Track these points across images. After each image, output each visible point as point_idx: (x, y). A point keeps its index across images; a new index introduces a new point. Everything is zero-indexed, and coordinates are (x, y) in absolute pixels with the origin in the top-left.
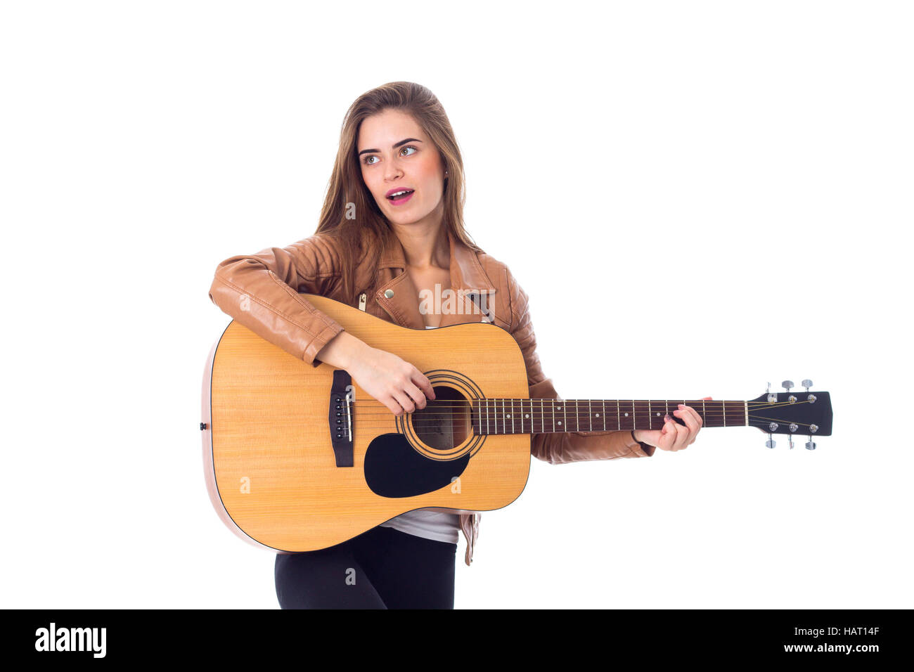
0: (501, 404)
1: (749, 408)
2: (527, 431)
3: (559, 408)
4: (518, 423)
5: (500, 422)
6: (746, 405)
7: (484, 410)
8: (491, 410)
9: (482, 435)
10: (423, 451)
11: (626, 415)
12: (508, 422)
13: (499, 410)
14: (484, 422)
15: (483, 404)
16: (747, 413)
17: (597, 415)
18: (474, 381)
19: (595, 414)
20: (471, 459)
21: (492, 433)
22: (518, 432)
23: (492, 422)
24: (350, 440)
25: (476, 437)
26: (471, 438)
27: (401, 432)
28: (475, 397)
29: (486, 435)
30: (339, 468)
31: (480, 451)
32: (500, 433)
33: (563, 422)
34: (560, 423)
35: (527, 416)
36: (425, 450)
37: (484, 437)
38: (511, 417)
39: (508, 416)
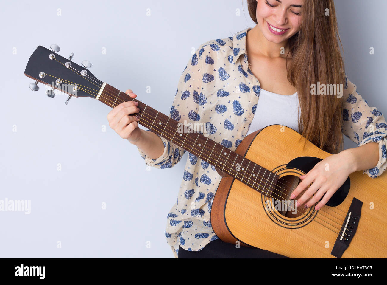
0: (255, 185)
2: (247, 161)
3: (221, 163)
4: (250, 168)
5: (261, 174)
6: (98, 97)
7: (267, 187)
8: (263, 184)
9: (274, 174)
12: (256, 172)
13: (258, 182)
14: (271, 179)
15: (265, 190)
17: (200, 145)
18: (263, 208)
19: (201, 146)
20: (288, 163)
21: (268, 172)
22: (253, 164)
23: (266, 177)
24: (350, 213)
25: (278, 174)
26: (281, 176)
29: (271, 172)
30: (361, 201)
31: (279, 165)
32: (263, 169)
33: (223, 153)
34: (225, 154)
35: (243, 169)
37: (274, 172)
38: (253, 174)
39: (254, 175)
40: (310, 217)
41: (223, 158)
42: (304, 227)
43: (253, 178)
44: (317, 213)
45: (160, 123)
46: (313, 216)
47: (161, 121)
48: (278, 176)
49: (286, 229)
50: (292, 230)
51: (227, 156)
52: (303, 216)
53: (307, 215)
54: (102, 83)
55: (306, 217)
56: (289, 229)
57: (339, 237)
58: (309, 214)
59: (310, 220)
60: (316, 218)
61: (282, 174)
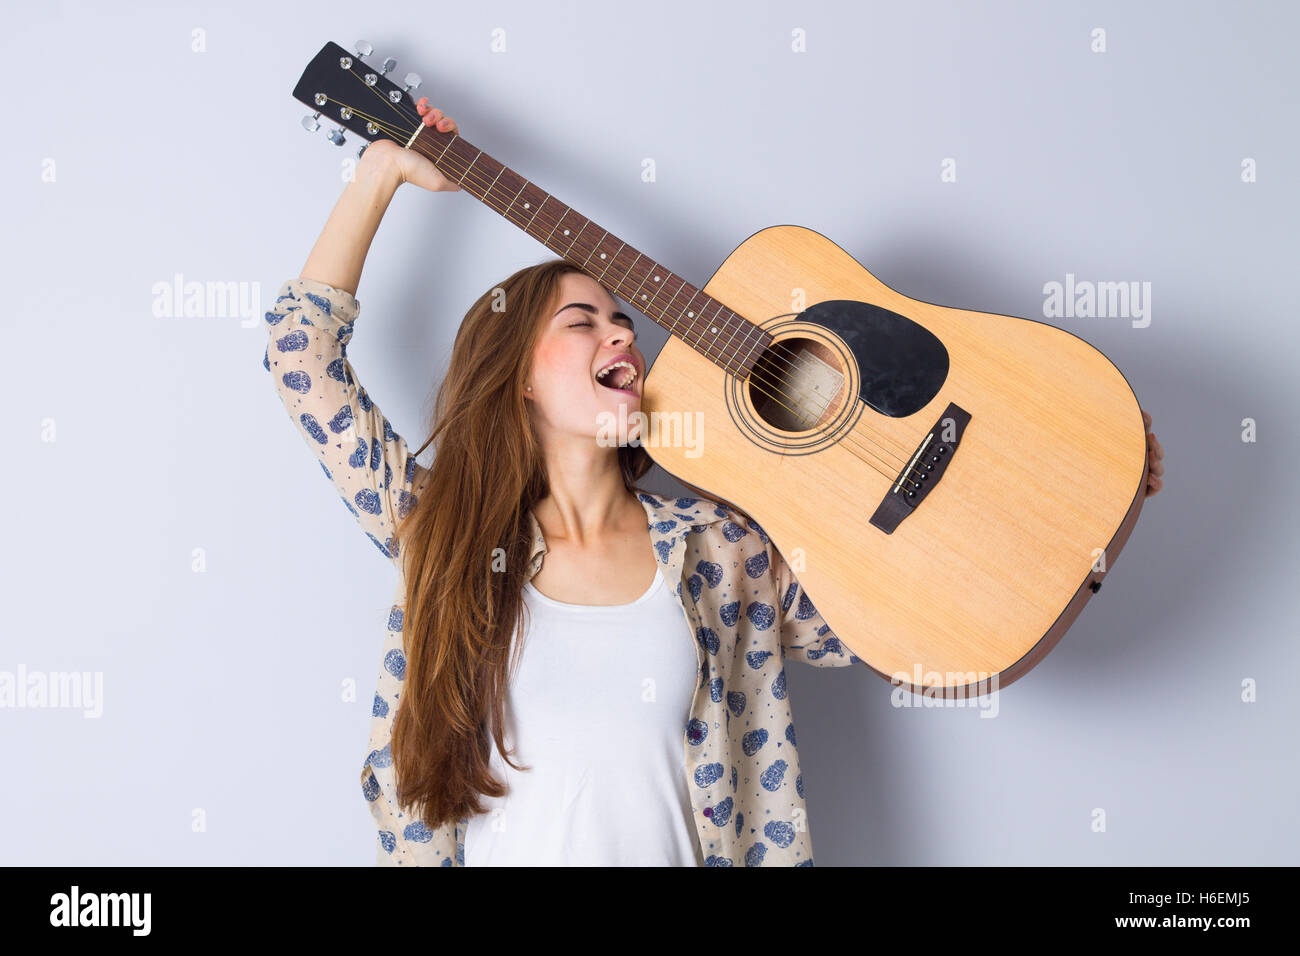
0: (712, 352)
1: (410, 137)
2: (704, 297)
3: (644, 297)
4: (708, 315)
5: (730, 331)
6: (410, 144)
7: (738, 360)
8: (730, 351)
9: (762, 331)
10: (851, 361)
11: (567, 233)
12: (720, 322)
13: (718, 346)
14: (750, 343)
15: (733, 367)
16: (417, 133)
17: (603, 256)
18: (725, 403)
19: (605, 260)
20: (799, 312)
21: (749, 325)
22: (716, 304)
23: (740, 337)
24: (932, 436)
25: (772, 333)
26: (779, 337)
27: (861, 403)
28: (739, 383)
29: (758, 328)
30: (969, 412)
31: (781, 314)
32: (738, 319)
33: (651, 278)
34: (657, 279)
35: (691, 314)
36: (846, 360)
37: (763, 327)
38: (712, 326)
39: (714, 330)
40: (832, 435)
41: (650, 288)
42: (815, 455)
43: (710, 337)
44: (850, 430)
45: (527, 206)
46: (839, 436)
47: (530, 201)
48: (773, 338)
49: (771, 454)
50: (785, 457)
51: (660, 283)
52: (814, 431)
53: (824, 430)
54: (420, 119)
55: (822, 435)
56: (778, 456)
57: (894, 487)
58: (831, 430)
59: (830, 442)
60: (845, 439)
61: (782, 334)
